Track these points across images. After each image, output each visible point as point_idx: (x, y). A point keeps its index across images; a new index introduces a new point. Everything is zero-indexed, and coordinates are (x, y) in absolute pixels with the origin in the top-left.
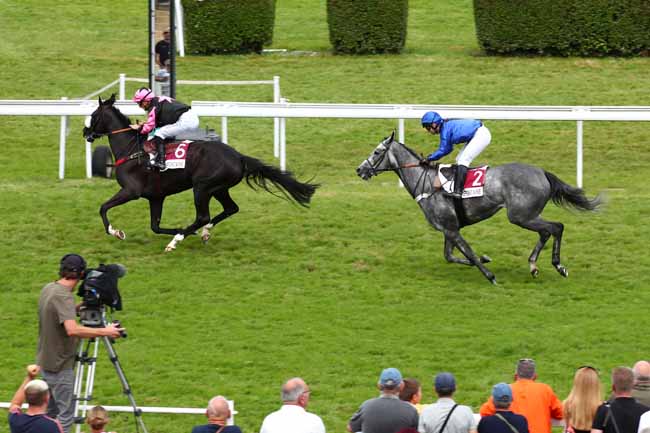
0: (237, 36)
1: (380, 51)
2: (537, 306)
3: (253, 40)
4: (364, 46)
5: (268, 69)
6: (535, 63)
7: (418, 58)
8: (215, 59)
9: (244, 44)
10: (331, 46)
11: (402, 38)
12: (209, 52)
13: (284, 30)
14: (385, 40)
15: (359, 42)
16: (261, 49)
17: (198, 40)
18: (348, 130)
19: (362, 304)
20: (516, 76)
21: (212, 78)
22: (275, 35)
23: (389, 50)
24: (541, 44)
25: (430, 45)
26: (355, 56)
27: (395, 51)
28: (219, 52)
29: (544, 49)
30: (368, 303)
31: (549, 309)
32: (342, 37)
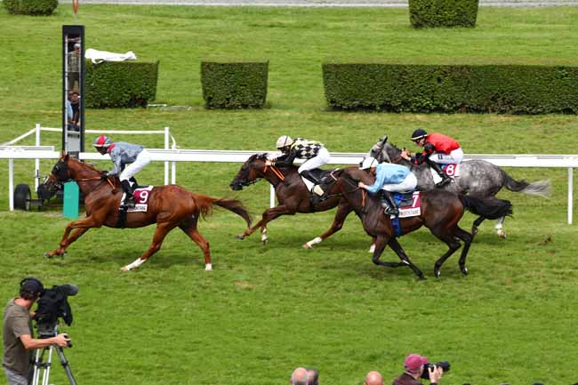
0: (126, 93)
1: (245, 106)
2: (393, 319)
3: (139, 96)
4: (232, 103)
5: (154, 120)
6: (373, 117)
7: (277, 113)
8: (108, 112)
9: (131, 100)
10: (204, 102)
11: (263, 97)
12: (103, 106)
13: (163, 88)
14: (249, 98)
15: (228, 99)
16: (146, 104)
17: (94, 96)
18: (224, 172)
19: (248, 317)
20: (359, 129)
21: (107, 128)
22: (158, 93)
23: (252, 106)
24: (378, 102)
25: (285, 102)
26: (224, 110)
27: (257, 107)
28: (111, 106)
29: (380, 106)
30: (254, 316)
31: (404, 322)
32: (214, 94)
